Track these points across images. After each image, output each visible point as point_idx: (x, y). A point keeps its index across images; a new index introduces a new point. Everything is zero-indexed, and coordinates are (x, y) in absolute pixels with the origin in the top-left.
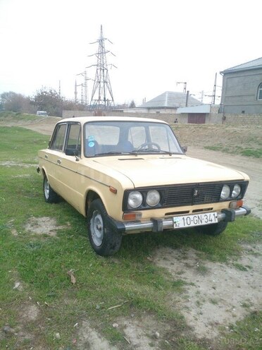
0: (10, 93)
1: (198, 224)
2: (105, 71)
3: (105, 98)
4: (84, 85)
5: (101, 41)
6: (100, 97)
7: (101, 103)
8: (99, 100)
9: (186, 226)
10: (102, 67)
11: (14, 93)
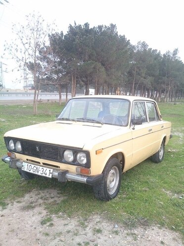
1: (35, 173)
9: (28, 171)
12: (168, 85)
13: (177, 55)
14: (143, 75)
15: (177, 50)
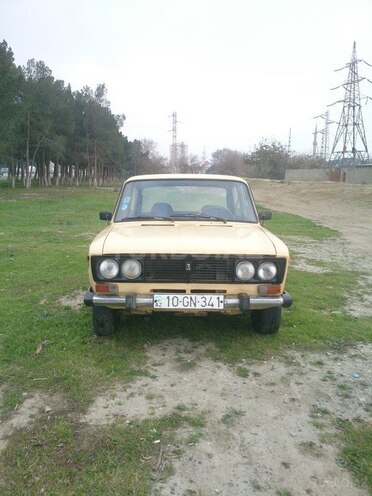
0: (224, 150)
1: (189, 307)
2: (357, 108)
3: (354, 149)
4: (325, 132)
5: (353, 65)
6: (345, 148)
7: (346, 155)
8: (344, 151)
9: (171, 307)
10: (352, 103)
11: (229, 151)
12: (92, 152)
13: (103, 97)
14: (47, 131)
15: (103, 86)
